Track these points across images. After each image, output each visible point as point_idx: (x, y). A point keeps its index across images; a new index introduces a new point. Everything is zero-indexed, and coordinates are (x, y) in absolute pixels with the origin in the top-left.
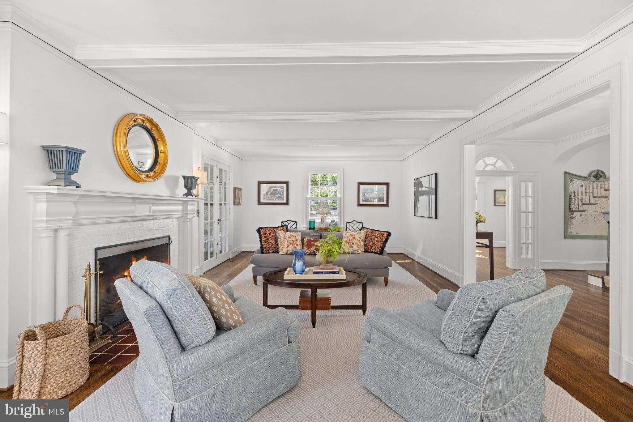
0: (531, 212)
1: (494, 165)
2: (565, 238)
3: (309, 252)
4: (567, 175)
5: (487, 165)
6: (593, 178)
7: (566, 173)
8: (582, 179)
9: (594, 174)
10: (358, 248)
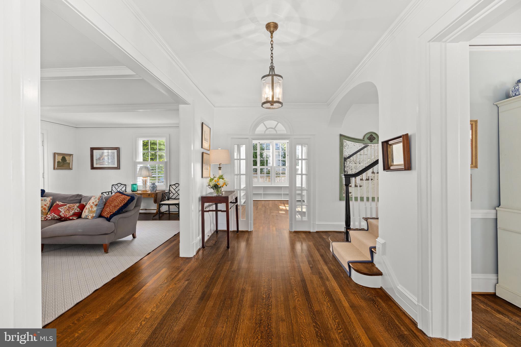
0: (305, 175)
1: (274, 129)
2: (340, 200)
3: (50, 217)
4: (342, 137)
5: (267, 129)
6: (367, 140)
7: (341, 135)
8: (356, 141)
9: (369, 135)
10: (89, 213)
